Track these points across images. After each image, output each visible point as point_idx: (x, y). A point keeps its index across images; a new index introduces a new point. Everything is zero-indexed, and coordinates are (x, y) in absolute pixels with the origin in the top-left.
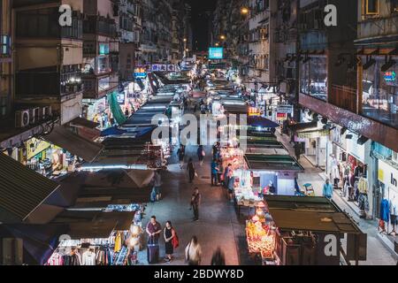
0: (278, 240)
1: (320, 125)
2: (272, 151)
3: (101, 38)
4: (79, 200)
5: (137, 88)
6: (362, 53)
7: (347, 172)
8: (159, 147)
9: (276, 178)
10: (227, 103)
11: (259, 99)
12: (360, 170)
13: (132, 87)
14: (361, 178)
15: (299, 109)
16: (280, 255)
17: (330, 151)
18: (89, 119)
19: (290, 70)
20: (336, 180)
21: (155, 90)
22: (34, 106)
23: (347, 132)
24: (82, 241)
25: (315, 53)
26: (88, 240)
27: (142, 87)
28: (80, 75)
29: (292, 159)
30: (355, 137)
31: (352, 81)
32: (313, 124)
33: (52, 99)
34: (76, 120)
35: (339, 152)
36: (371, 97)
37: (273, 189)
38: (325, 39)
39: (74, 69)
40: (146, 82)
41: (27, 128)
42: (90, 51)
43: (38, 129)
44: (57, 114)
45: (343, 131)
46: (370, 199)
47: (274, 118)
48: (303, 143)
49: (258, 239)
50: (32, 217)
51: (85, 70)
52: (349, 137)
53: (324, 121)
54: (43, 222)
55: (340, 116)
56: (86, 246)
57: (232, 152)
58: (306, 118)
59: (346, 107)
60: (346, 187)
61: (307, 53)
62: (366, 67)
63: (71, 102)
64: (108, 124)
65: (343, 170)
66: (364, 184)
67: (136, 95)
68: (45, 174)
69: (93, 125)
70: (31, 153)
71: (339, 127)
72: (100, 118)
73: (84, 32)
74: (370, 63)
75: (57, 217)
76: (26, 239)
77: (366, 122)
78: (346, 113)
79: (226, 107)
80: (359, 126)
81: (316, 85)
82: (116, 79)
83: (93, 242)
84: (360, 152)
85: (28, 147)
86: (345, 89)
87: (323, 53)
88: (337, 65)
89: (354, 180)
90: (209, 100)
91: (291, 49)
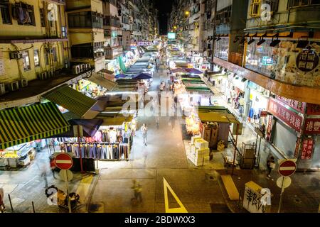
0: (201, 126)
1: (223, 72)
2: (199, 85)
3: (113, 28)
4: (107, 108)
5: (132, 54)
6: (248, 36)
7: (235, 95)
8: (144, 84)
9: (200, 98)
10: (177, 61)
11: (193, 59)
12: (241, 94)
13: (129, 53)
14: (241, 98)
15: (213, 64)
16: (201, 132)
17: (227, 85)
18: (109, 69)
19: (209, 45)
20: (229, 99)
21: (141, 55)
22: (81, 63)
23: (236, 76)
24: (110, 126)
25: (223, 36)
26: (112, 126)
27: (134, 53)
28: (103, 47)
29: (209, 89)
30: (241, 79)
31: (241, 51)
32: (220, 72)
33: (90, 60)
34: (103, 71)
35: (231, 85)
36: (249, 59)
37: (199, 103)
38: (229, 29)
39: (100, 44)
40: (136, 51)
41: (79, 74)
42: (107, 35)
43: (84, 75)
44: (93, 68)
45: (234, 76)
46: (245, 108)
47: (200, 69)
48: (214, 82)
49: (191, 126)
50: (86, 116)
51: (106, 45)
52: (237, 78)
53: (226, 70)
54: (91, 118)
55: (234, 68)
56: (111, 128)
57: (179, 85)
58: (216, 69)
59: (237, 64)
60: (234, 102)
61: (219, 36)
62: (249, 43)
63: (100, 61)
64: (118, 73)
65: (233, 94)
66: (242, 101)
67: (131, 58)
68: (90, 96)
69: (111, 73)
70: (82, 86)
71: (233, 74)
72: (114, 70)
73: (104, 24)
74: (252, 41)
75: (97, 116)
76: (84, 126)
77: (247, 71)
78: (237, 66)
79: (176, 63)
80: (243, 73)
81: (223, 52)
82: (121, 49)
83: (115, 127)
84: (242, 86)
85: (80, 84)
86: (237, 54)
87: (227, 36)
88: (234, 42)
89: (238, 99)
90: (168, 60)
91: (211, 34)
